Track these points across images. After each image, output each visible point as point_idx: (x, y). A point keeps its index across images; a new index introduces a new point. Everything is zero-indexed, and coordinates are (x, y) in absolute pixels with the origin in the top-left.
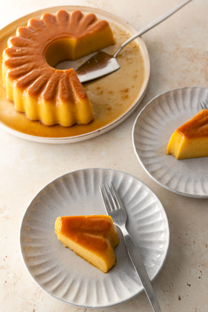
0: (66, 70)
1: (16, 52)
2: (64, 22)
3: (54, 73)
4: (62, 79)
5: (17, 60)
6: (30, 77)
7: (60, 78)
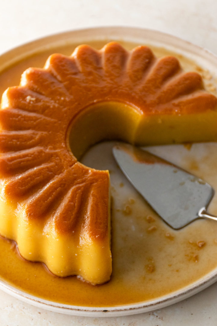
0: (95, 170)
1: (25, 101)
2: (137, 71)
3: (70, 168)
4: (78, 186)
5: (19, 117)
6: (23, 159)
7: (76, 182)
